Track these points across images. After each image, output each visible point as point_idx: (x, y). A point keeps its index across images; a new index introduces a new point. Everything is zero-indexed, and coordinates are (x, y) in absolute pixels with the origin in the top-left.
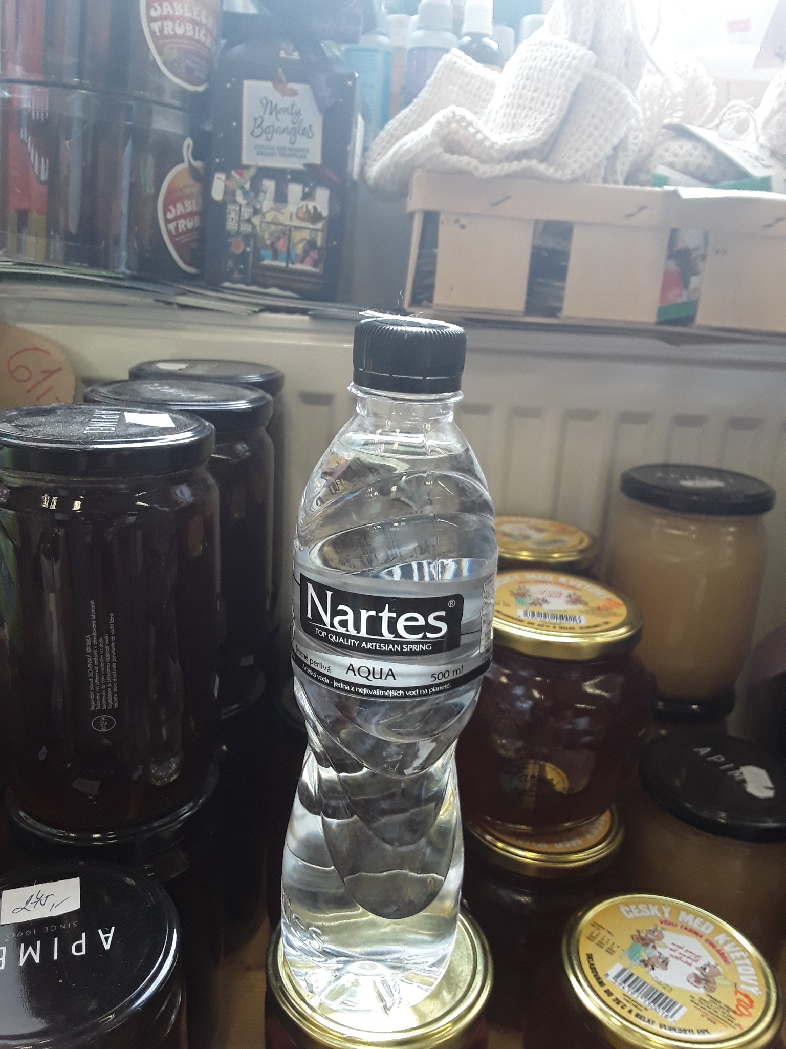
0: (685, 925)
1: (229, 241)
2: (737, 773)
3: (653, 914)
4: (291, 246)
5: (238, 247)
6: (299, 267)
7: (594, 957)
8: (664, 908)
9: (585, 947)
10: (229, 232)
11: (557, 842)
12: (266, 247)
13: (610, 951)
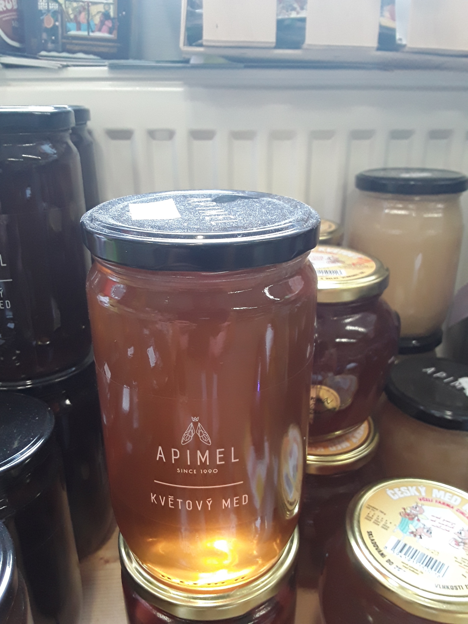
0: (438, 500)
1: (41, 18)
2: (457, 384)
3: (413, 494)
4: (90, 18)
5: (49, 22)
6: (98, 34)
7: (373, 534)
8: (420, 488)
9: (366, 526)
10: (41, 11)
11: (331, 446)
12: (71, 20)
13: (385, 527)
